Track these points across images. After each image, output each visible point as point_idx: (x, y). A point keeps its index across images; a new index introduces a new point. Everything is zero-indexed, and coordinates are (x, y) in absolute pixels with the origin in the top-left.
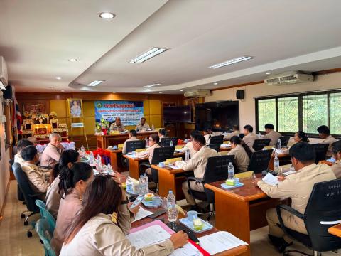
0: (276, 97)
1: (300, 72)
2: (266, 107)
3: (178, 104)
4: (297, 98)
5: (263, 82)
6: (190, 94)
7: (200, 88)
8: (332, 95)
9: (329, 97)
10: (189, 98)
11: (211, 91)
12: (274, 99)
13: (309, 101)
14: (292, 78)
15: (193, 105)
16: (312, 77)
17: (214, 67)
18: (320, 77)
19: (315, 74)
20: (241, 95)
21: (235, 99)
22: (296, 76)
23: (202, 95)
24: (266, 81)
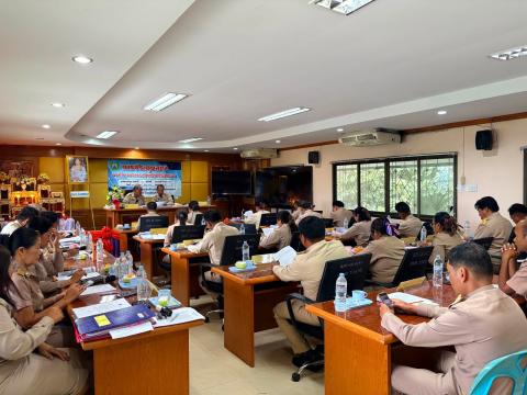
0: (359, 163)
1: (382, 130)
2: (346, 175)
3: (234, 168)
4: (383, 164)
5: (337, 142)
6: (249, 154)
7: (261, 147)
8: (423, 162)
9: (419, 166)
10: (249, 160)
11: (278, 151)
12: (355, 166)
13: (398, 170)
14: (371, 137)
15: (255, 169)
16: (398, 137)
18: (411, 139)
19: (403, 134)
20: (314, 158)
21: (308, 164)
22: (375, 135)
23: (267, 156)
24: (340, 141)
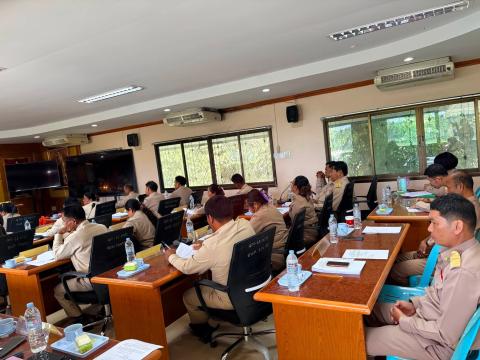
0: (182, 142)
1: (206, 109)
2: (170, 156)
3: (33, 159)
4: (206, 142)
5: (162, 122)
6: (54, 142)
7: (69, 133)
8: (242, 136)
9: (239, 140)
10: (51, 148)
11: (89, 136)
12: (179, 145)
13: (220, 145)
14: (197, 116)
15: (61, 158)
16: (219, 116)
17: (89, 100)
18: (229, 116)
19: (222, 112)
20: (133, 140)
21: (126, 147)
22: (201, 114)
23: (76, 142)
24: (165, 121)
